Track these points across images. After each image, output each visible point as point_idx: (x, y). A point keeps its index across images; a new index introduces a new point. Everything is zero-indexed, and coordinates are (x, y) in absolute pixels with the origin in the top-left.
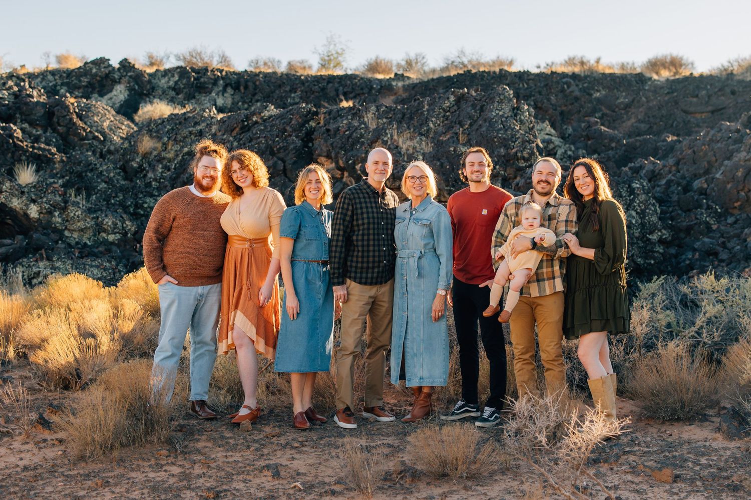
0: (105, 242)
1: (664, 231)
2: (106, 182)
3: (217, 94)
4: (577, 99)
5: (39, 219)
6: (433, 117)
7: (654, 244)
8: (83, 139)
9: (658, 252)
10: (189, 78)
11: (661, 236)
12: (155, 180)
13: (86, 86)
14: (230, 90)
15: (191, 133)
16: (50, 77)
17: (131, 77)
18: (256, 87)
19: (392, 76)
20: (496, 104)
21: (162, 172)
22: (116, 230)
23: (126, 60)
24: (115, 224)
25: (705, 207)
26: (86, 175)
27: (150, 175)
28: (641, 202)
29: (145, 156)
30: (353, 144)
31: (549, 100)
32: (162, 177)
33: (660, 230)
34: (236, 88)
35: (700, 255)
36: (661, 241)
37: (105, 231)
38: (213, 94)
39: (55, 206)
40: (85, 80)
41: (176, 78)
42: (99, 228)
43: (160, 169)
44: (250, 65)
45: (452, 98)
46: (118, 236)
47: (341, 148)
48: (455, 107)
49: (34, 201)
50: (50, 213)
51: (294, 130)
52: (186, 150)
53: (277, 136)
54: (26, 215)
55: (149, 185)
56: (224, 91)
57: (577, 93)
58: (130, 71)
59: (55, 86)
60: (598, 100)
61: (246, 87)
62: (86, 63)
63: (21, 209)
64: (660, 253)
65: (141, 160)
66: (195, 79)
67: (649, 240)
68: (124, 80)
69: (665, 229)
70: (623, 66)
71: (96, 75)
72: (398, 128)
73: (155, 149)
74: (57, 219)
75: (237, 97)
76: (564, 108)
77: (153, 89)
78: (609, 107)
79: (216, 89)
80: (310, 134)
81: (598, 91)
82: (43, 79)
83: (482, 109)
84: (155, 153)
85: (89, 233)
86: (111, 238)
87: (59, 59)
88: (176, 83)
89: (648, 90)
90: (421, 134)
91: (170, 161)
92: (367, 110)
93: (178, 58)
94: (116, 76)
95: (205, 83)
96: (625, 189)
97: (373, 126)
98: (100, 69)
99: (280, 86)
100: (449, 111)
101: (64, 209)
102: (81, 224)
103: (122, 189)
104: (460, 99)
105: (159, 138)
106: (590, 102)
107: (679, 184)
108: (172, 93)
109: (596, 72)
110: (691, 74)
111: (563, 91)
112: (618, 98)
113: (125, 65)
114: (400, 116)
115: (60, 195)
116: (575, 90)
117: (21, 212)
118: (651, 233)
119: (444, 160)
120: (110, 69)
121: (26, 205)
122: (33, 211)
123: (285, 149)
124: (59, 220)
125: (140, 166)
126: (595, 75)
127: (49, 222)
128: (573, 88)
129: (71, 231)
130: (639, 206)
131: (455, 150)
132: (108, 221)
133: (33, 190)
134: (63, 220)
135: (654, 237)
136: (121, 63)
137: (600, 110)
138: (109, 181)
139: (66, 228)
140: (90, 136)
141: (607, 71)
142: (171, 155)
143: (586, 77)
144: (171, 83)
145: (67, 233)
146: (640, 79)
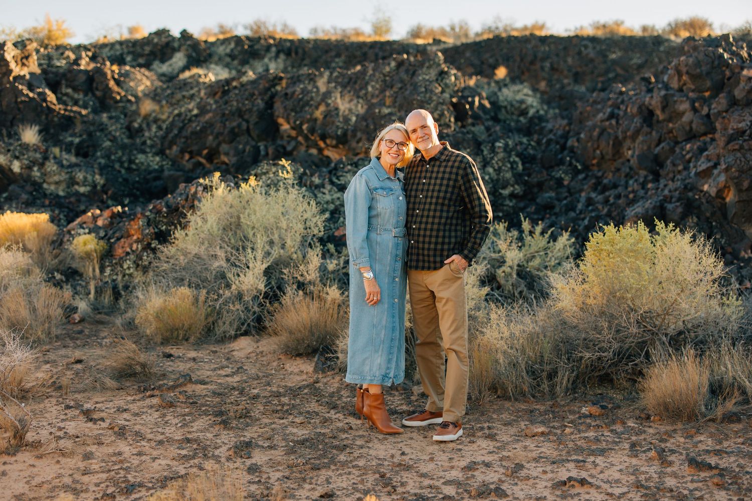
0: (77, 194)
1: (516, 187)
2: (111, 141)
3: (270, 59)
4: (592, 60)
5: (21, 174)
6: (372, 81)
7: (504, 198)
8: (117, 102)
9: (508, 205)
10: (243, 46)
11: (513, 191)
12: (150, 138)
13: (148, 55)
14: (282, 56)
15: (184, 97)
16: (118, 47)
17: (189, 45)
18: (304, 52)
19: (431, 41)
20: (424, 69)
21: (156, 132)
22: (87, 183)
23: (185, 31)
24: (85, 178)
25: (567, 163)
26: (96, 135)
27: (147, 134)
28: (499, 160)
29: (146, 117)
30: (303, 106)
31: (565, 61)
32: (156, 136)
33: (513, 186)
34: (288, 53)
35: (536, 209)
36: (512, 196)
37: (78, 184)
38: (266, 60)
39: (34, 162)
40: (147, 49)
41: (233, 45)
42: (72, 182)
43: (154, 128)
44: (311, 33)
45: (393, 64)
46: (88, 188)
47: (292, 110)
48: (394, 73)
49: (17, 158)
50: (29, 168)
51: (260, 94)
52: (176, 112)
53: (247, 99)
54: (11, 170)
55: (144, 143)
56: (277, 56)
57: (592, 55)
58: (188, 40)
59: (122, 55)
60: (614, 62)
61: (297, 53)
62: (150, 34)
63: (6, 164)
64: (510, 207)
65: (142, 121)
66: (249, 46)
67: (501, 194)
68: (184, 48)
69: (518, 184)
70: (645, 29)
71: (157, 44)
72: (341, 92)
73: (154, 111)
74: (36, 173)
75: (289, 63)
76: (579, 70)
77: (210, 56)
78: (623, 68)
79: (269, 55)
80: (273, 97)
81: (614, 52)
82: (111, 49)
83: (414, 74)
84: (154, 115)
85: (63, 186)
86: (82, 190)
87: (132, 30)
88: (232, 50)
89: (662, 52)
90: (358, 97)
91: (164, 121)
92: (321, 75)
93: (246, 28)
94: (176, 45)
95: (258, 50)
96: (488, 148)
97: (323, 89)
98: (160, 39)
99: (327, 52)
100: (388, 76)
101: (42, 165)
102: (56, 178)
103: (124, 147)
104: (400, 64)
105: (159, 102)
106: (605, 62)
107: (557, 143)
108: (228, 59)
109: (617, 34)
110: (709, 35)
111: (580, 53)
112: (631, 59)
113: (185, 35)
114: (346, 80)
115: (41, 153)
116: (591, 53)
117: (7, 167)
118: (504, 188)
119: (370, 121)
120: (170, 39)
121: (11, 162)
122: (16, 167)
123: (250, 110)
124: (38, 174)
125: (140, 126)
126: (615, 38)
127: (29, 176)
128: (590, 50)
129: (49, 184)
130: (497, 164)
131: (380, 112)
132: (80, 176)
133: (18, 148)
134: (42, 174)
135: (506, 192)
136: (181, 33)
137: (615, 70)
138: (114, 140)
139: (44, 181)
140: (124, 99)
141: (629, 34)
142: (164, 117)
143: (606, 39)
144: (228, 51)
145: (45, 186)
146: (658, 41)
